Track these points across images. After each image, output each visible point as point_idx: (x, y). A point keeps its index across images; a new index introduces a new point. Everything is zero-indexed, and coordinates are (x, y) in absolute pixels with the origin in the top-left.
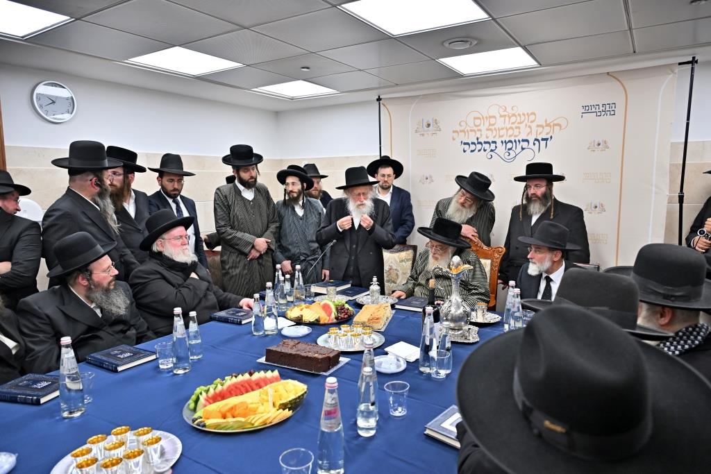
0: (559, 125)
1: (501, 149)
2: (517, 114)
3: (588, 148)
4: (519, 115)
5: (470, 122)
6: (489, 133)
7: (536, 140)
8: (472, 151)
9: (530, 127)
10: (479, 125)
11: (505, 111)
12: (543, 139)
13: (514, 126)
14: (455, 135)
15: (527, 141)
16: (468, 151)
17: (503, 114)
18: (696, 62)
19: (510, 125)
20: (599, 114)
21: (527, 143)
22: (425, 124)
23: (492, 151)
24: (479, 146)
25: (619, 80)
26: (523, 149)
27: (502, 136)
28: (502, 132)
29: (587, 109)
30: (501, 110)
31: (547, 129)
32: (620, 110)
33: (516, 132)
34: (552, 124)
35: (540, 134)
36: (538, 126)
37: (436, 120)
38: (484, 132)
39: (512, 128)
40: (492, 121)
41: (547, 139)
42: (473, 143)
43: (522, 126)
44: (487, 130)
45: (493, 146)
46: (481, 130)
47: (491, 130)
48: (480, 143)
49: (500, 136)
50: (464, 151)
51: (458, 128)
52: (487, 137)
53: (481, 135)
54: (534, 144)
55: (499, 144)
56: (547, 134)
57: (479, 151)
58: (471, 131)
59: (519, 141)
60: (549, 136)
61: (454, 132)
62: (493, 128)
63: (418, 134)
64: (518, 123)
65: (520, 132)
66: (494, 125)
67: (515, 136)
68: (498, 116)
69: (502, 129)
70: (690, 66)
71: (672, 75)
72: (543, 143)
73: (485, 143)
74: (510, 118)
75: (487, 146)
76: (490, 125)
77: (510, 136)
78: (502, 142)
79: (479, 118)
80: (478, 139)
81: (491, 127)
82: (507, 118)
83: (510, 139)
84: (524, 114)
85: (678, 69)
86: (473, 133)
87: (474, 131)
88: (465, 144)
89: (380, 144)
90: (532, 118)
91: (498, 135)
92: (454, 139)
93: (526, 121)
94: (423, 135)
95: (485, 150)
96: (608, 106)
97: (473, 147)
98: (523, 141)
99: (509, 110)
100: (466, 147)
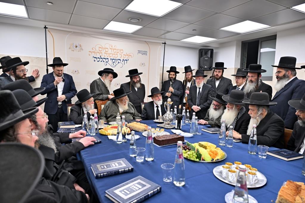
0: (131, 56)
1: (110, 62)
2: (116, 49)
3: (140, 65)
4: (117, 49)
5: (97, 49)
6: (106, 54)
7: (123, 60)
8: (98, 61)
9: (121, 55)
10: (101, 51)
11: (112, 47)
12: (126, 60)
13: (115, 53)
14: (90, 53)
15: (120, 60)
16: (96, 61)
17: (111, 48)
18: (166, 43)
19: (114, 53)
20: (143, 54)
21: (120, 61)
22: (74, 46)
23: (106, 62)
24: (101, 60)
25: (147, 44)
26: (119, 63)
27: (111, 57)
28: (111, 55)
29: (139, 52)
30: (110, 46)
31: (127, 57)
32: (148, 54)
33: (116, 56)
34: (129, 55)
35: (125, 58)
36: (124, 55)
37: (80, 45)
38: (103, 54)
39: (114, 54)
40: (107, 50)
41: (127, 60)
42: (98, 58)
43: (118, 54)
44: (105, 53)
45: (107, 60)
46: (102, 53)
47: (106, 53)
48: (102, 58)
49: (110, 57)
50: (95, 61)
51: (92, 51)
52: (105, 56)
53: (102, 55)
54: (123, 61)
55: (109, 60)
56: (127, 58)
57: (101, 61)
58: (98, 52)
59: (117, 59)
60: (128, 59)
61: (89, 52)
62: (107, 53)
63: (70, 50)
64: (117, 53)
65: (117, 56)
66: (107, 52)
67: (116, 57)
68: (109, 49)
69: (111, 54)
70: (164, 44)
71: (160, 46)
72: (126, 61)
73: (104, 58)
74: (114, 50)
75: (104, 60)
76: (106, 51)
77: (114, 57)
78: (111, 59)
79: (101, 48)
80: (100, 56)
81: (106, 52)
82: (113, 50)
83: (114, 58)
84: (119, 50)
85: (162, 44)
86: (99, 54)
87: (99, 53)
88: (95, 58)
89: (47, 51)
90: (122, 51)
91: (109, 56)
92: (89, 55)
93: (120, 53)
94: (73, 51)
95: (104, 62)
96: (145, 52)
97: (98, 60)
98: (119, 60)
99: (113, 47)
100: (95, 59)
